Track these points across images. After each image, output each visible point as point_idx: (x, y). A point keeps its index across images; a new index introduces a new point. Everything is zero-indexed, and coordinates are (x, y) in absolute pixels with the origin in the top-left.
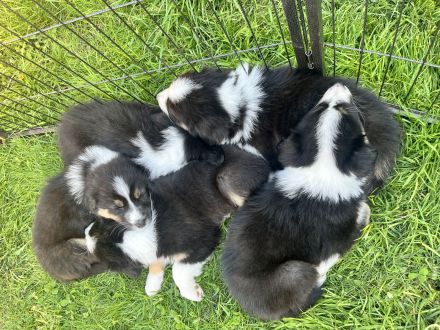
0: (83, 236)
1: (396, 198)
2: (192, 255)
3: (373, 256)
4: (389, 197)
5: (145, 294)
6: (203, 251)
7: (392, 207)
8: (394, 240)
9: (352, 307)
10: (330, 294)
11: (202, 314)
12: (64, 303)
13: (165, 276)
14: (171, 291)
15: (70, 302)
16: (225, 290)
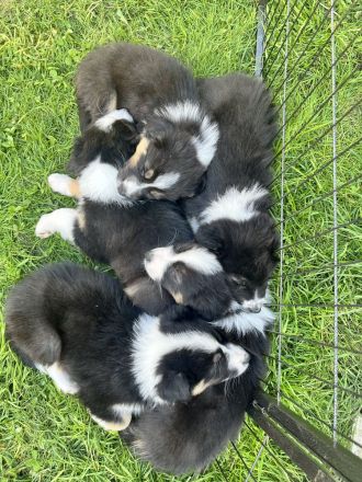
0: (119, 107)
1: (112, 453)
2: (82, 234)
3: (59, 420)
4: (114, 446)
5: (51, 173)
6: (86, 245)
7: (104, 449)
8: (71, 443)
9: (11, 391)
10: (26, 371)
11: (23, 236)
12: (54, 73)
13: (66, 198)
14: (50, 203)
15: (54, 81)
16: (45, 261)
